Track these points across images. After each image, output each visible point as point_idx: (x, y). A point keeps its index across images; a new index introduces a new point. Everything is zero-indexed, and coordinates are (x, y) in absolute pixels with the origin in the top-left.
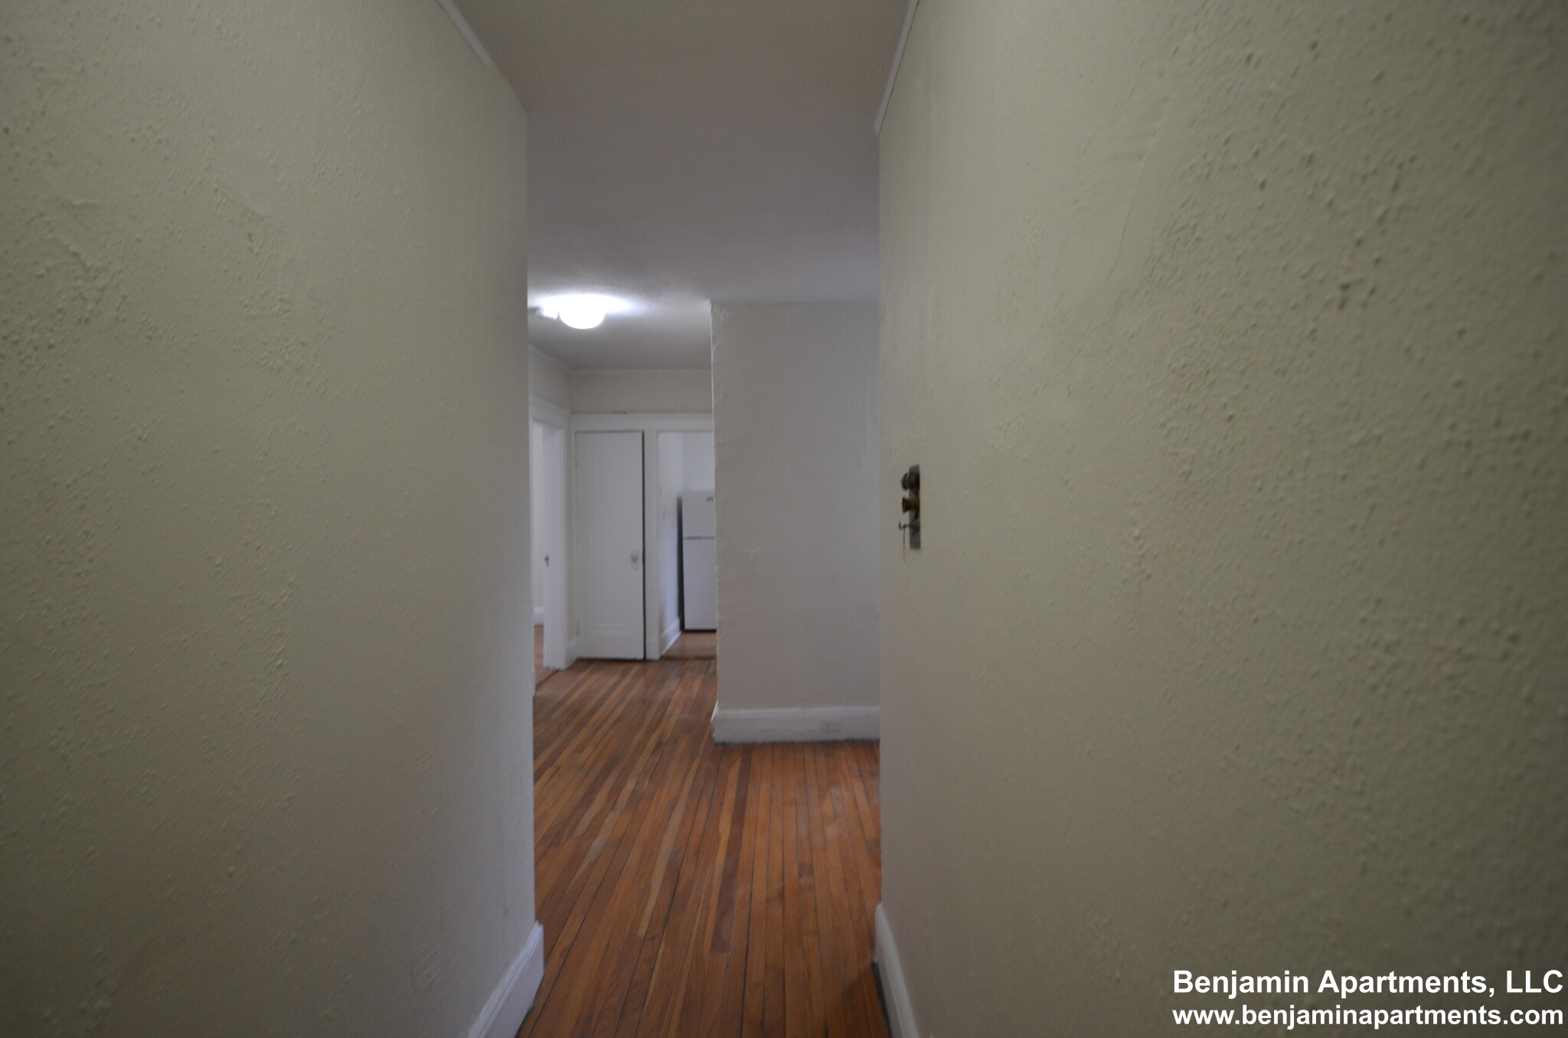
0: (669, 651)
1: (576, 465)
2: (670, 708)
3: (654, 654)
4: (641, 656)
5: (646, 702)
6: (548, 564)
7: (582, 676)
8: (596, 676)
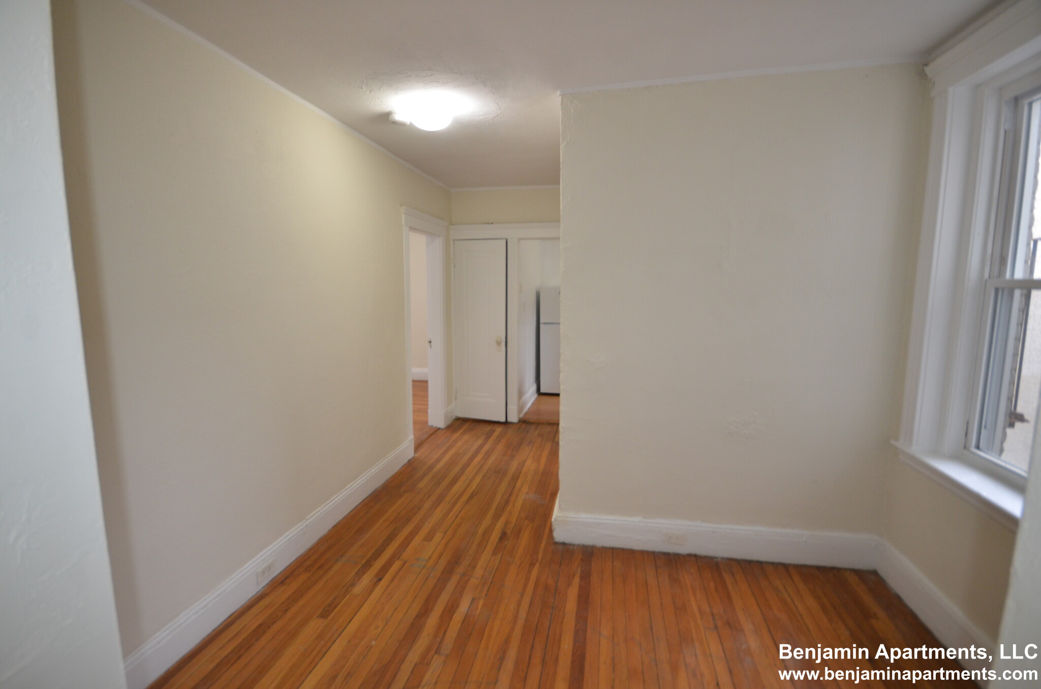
0: (526, 413)
1: (454, 266)
2: (519, 484)
3: (513, 418)
4: (503, 420)
5: (499, 472)
6: (431, 346)
7: (456, 435)
8: (466, 437)
